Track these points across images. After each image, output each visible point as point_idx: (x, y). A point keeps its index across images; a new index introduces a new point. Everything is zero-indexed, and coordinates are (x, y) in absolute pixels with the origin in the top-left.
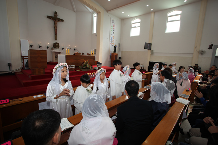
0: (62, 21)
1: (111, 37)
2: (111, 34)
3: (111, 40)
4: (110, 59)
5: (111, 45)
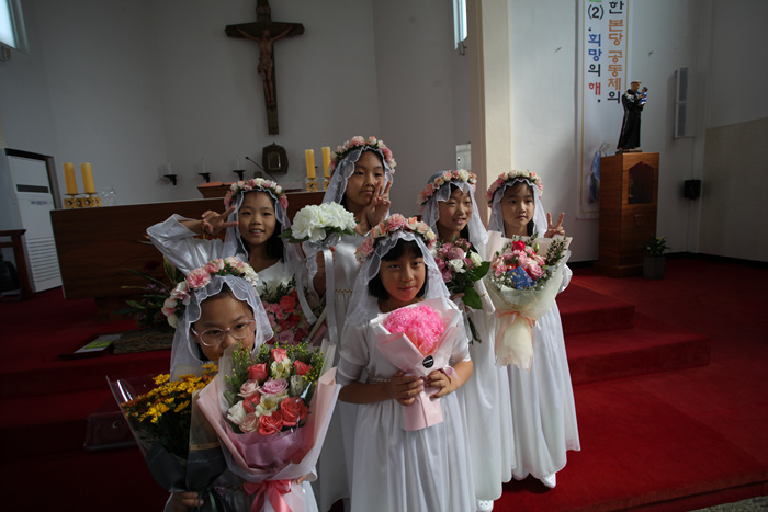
0: (296, 30)
1: (588, 33)
2: (592, 12)
3: (596, 59)
4: (591, 201)
5: (598, 92)
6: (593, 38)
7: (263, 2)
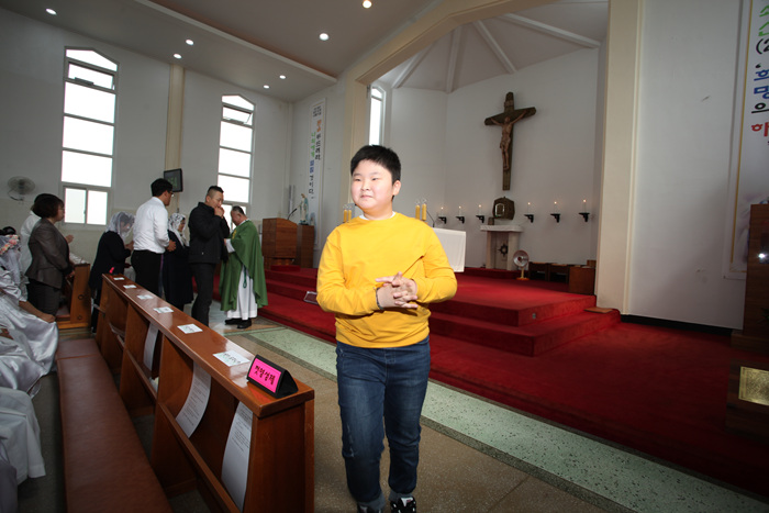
1: (754, 71)
2: (764, 46)
3: (768, 95)
5: (768, 133)
6: (763, 75)
7: (510, 96)
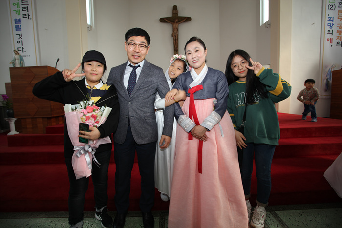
0: (188, 19)
1: (327, 16)
2: (330, 7)
3: (331, 27)
4: (326, 91)
5: (331, 42)
6: (330, 19)
7: (175, 8)
